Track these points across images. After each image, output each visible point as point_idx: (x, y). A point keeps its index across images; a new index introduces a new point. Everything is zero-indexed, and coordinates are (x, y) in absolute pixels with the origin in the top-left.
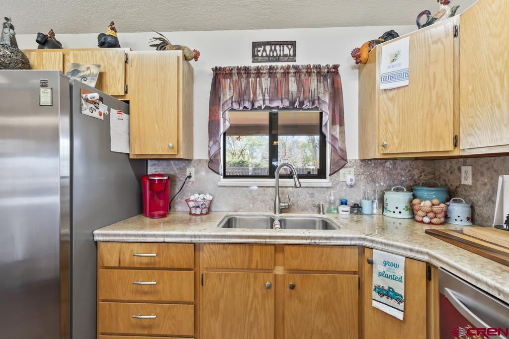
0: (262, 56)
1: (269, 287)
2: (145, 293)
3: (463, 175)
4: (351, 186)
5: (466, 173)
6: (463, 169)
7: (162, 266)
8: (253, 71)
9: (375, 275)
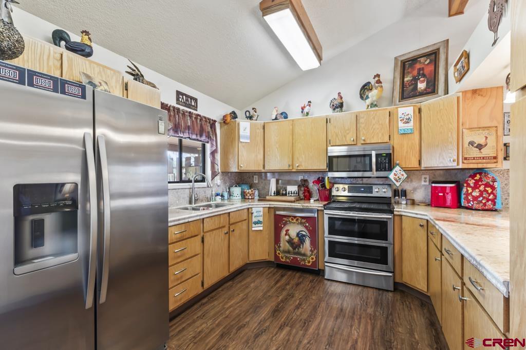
0: (182, 101)
1: (227, 233)
2: (179, 257)
3: (254, 179)
4: (219, 186)
5: (256, 178)
6: (255, 176)
7: (187, 237)
8: (181, 112)
9: (253, 217)
